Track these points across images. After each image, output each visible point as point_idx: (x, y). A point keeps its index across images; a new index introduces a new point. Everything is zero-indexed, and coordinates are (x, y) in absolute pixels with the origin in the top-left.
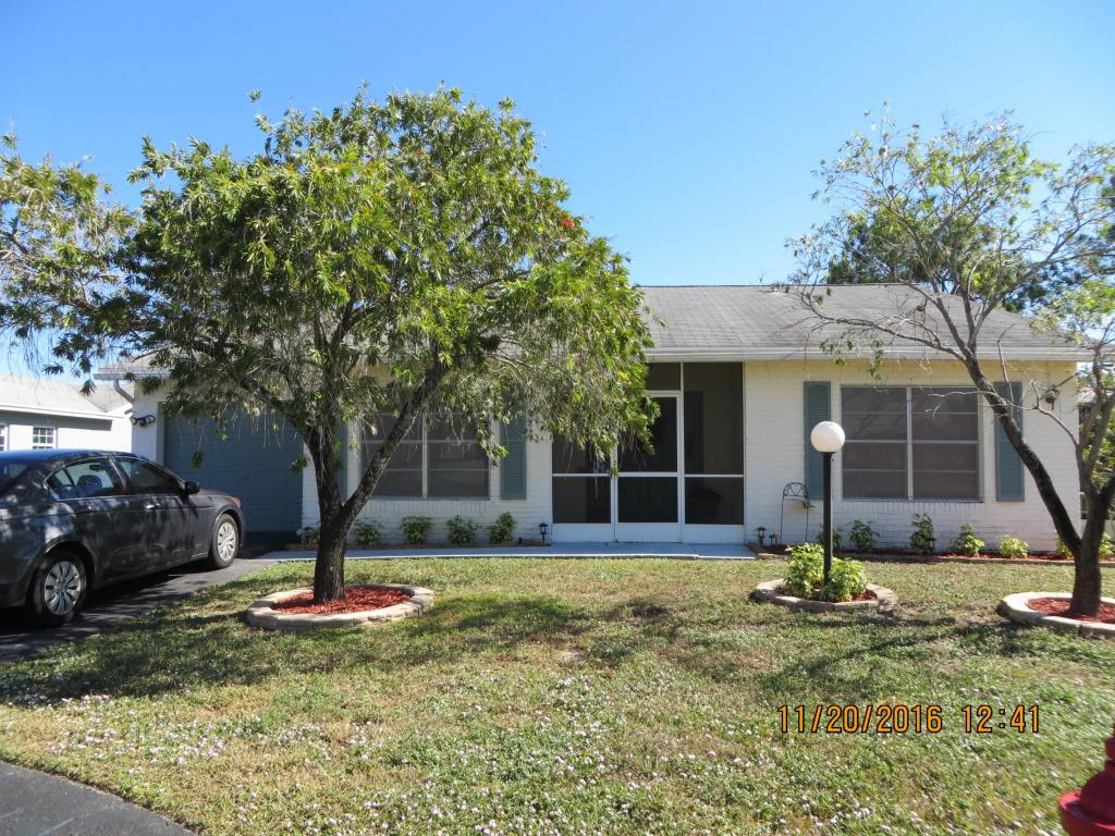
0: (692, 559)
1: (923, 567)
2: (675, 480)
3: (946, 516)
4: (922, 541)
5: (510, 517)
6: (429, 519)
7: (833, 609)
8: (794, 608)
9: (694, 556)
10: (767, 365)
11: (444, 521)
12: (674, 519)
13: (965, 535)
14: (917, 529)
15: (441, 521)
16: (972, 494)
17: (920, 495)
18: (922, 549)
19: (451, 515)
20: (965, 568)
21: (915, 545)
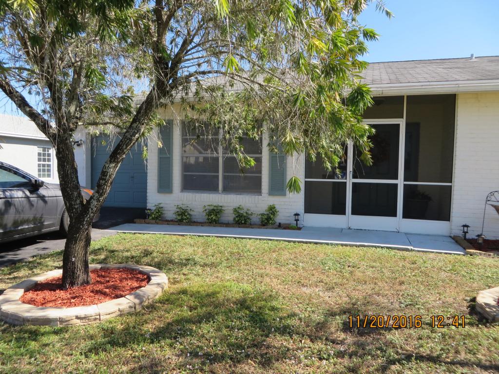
0: (407, 250)
2: (396, 185)
5: (275, 208)
6: (221, 207)
9: (409, 247)
11: (232, 208)
12: (394, 214)
15: (230, 208)
19: (236, 205)
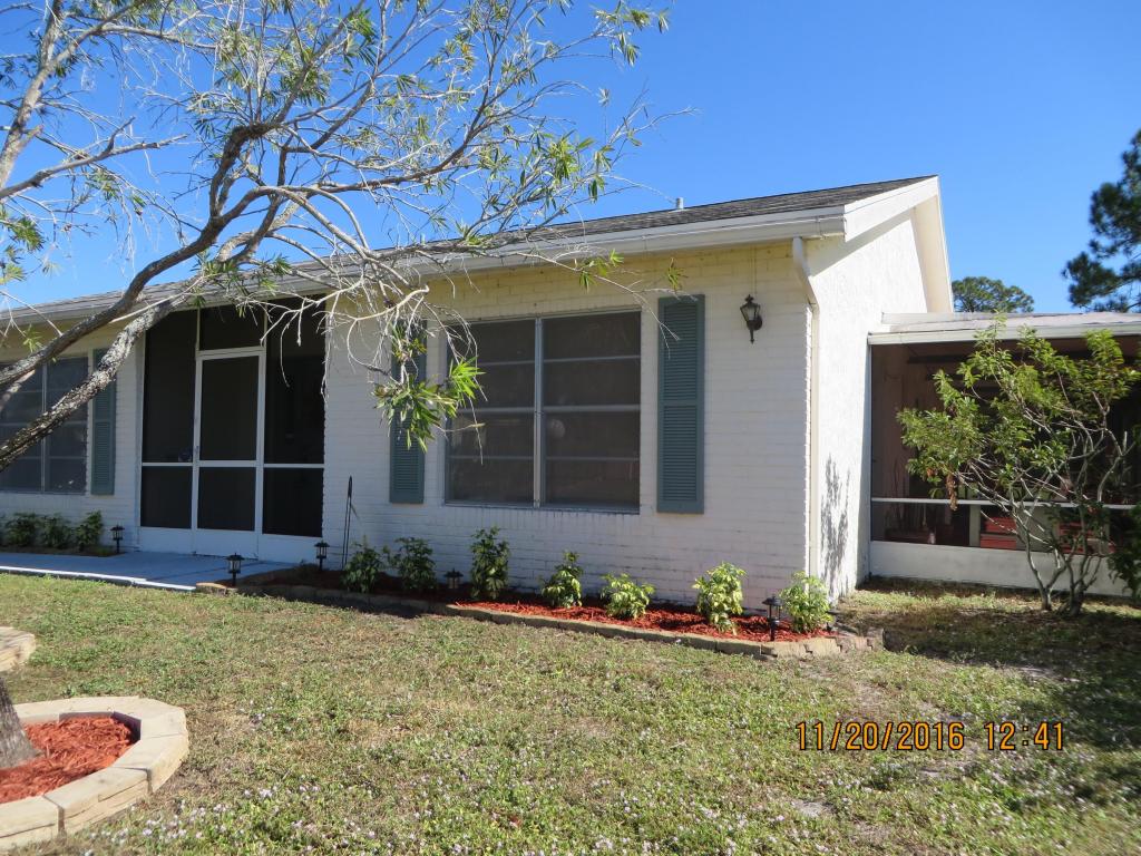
2: (253, 470)
12: (251, 527)
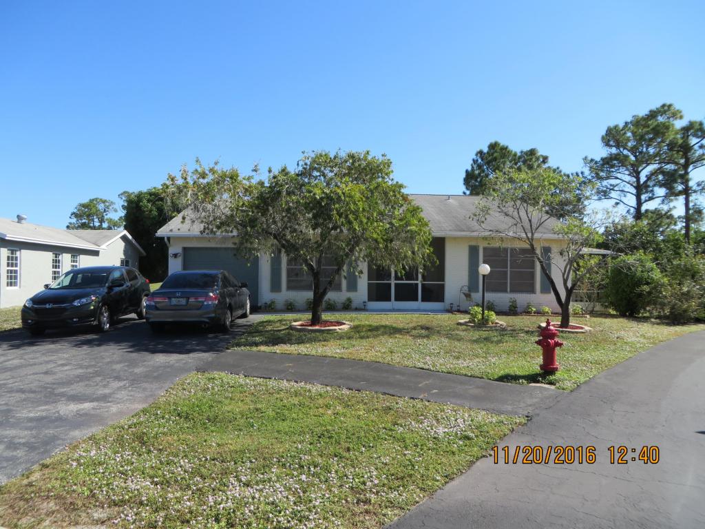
1: (514, 317)
2: (417, 284)
3: (522, 298)
4: (513, 308)
5: (351, 299)
7: (486, 327)
8: (472, 327)
10: (455, 239)
12: (417, 300)
13: (528, 306)
14: (511, 304)
16: (532, 291)
17: (512, 291)
18: (512, 311)
20: (528, 317)
21: (510, 310)
